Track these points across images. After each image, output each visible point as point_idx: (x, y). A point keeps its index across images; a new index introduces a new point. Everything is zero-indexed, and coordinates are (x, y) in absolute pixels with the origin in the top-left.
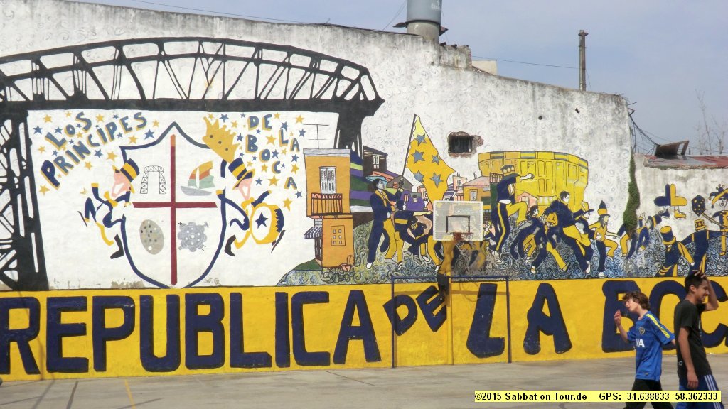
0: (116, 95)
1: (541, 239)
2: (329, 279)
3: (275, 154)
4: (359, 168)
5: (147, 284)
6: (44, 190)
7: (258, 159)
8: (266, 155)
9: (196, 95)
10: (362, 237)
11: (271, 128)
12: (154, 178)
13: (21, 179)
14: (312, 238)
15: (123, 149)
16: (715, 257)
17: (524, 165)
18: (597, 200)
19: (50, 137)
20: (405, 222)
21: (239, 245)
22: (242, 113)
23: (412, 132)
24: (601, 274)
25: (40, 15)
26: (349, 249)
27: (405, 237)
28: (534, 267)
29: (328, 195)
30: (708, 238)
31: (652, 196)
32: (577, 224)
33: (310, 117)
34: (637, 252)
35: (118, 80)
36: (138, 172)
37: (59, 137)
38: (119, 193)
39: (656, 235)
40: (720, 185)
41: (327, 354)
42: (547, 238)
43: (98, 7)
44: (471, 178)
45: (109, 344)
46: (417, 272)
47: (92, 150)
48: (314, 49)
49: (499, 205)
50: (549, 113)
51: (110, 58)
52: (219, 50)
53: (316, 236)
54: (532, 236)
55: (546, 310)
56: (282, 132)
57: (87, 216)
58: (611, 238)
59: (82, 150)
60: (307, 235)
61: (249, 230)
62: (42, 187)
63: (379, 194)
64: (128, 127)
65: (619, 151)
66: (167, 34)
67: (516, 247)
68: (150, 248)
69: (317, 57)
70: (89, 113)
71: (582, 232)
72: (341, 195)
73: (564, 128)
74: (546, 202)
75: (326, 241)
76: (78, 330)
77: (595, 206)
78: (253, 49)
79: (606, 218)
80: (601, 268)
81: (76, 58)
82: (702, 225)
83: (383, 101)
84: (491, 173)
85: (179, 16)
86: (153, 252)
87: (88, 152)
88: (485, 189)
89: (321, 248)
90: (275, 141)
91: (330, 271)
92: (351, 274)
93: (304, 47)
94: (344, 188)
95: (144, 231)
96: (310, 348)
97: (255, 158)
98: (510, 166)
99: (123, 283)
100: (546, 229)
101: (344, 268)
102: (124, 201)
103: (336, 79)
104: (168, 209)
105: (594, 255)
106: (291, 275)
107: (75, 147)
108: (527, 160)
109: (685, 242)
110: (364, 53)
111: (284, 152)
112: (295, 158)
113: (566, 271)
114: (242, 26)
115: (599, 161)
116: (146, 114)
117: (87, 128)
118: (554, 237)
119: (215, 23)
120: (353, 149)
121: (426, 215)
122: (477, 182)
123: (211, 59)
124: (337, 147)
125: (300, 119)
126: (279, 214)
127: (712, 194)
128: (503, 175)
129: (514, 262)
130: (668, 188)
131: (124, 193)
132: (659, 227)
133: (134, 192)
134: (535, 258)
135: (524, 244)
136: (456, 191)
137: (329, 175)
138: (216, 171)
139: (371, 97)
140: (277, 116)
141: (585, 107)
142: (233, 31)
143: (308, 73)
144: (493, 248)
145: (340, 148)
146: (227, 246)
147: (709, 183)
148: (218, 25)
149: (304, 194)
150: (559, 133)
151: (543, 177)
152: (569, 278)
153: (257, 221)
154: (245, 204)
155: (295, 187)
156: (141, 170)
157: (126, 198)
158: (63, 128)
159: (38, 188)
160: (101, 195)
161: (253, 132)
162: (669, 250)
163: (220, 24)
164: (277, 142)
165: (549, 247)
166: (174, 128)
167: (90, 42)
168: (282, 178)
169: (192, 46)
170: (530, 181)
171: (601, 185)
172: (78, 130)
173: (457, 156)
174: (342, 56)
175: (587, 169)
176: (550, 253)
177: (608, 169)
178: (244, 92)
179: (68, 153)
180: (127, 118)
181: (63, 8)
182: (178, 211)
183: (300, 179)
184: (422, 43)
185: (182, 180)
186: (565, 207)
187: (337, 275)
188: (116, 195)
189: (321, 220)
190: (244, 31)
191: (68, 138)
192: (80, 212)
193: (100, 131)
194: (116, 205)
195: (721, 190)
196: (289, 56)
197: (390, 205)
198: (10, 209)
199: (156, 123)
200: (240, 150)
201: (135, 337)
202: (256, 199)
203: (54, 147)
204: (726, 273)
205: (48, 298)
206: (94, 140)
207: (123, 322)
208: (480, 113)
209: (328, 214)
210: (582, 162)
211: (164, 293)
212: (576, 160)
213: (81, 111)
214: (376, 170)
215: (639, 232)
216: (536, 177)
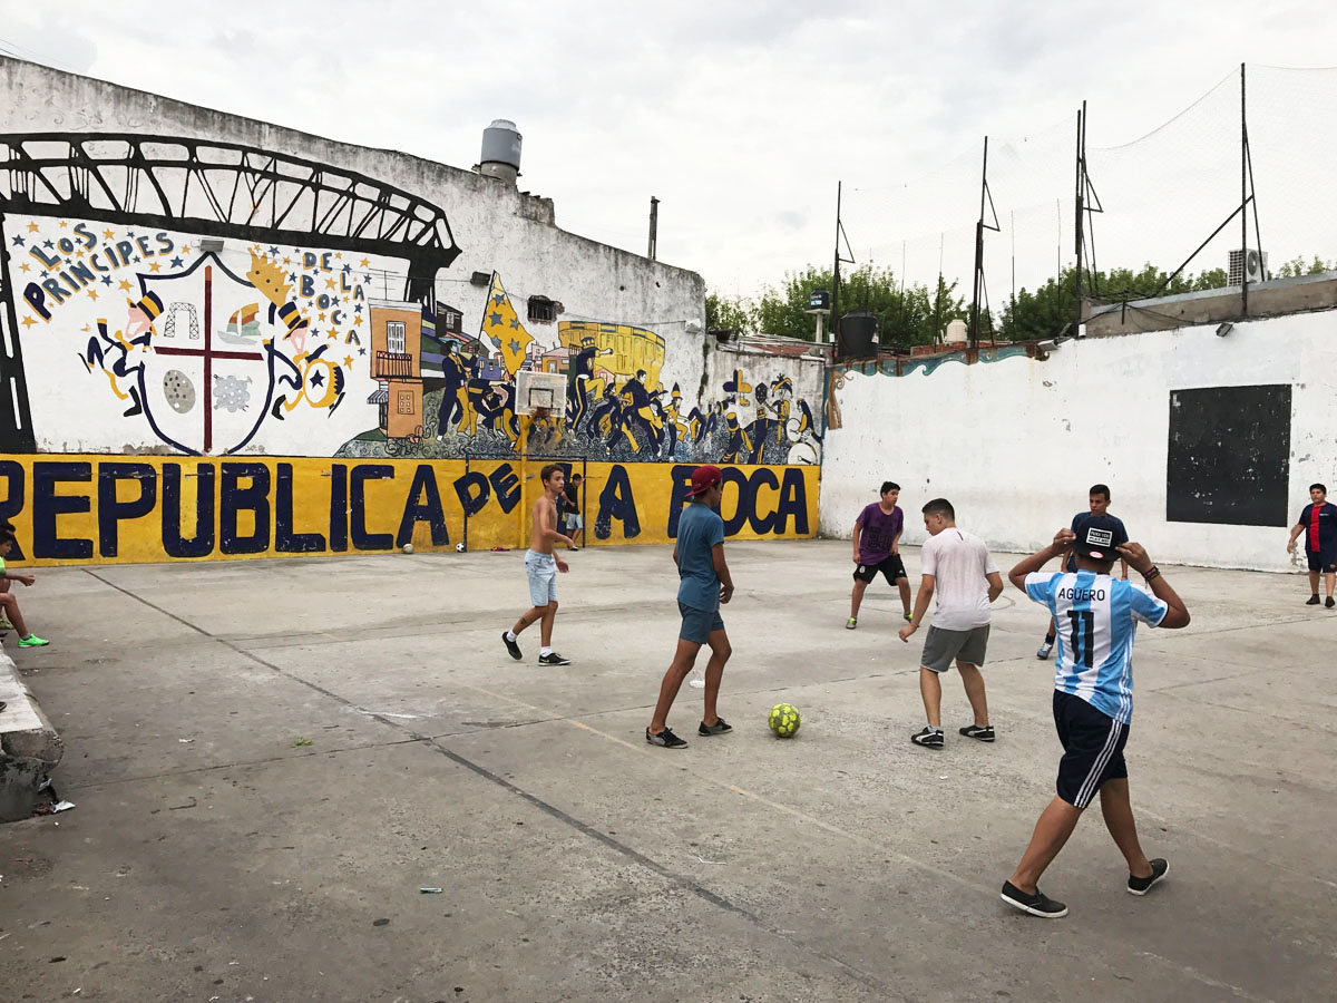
0: (131, 207)
1: (617, 419)
2: (394, 451)
3: (336, 301)
4: (432, 326)
5: (173, 450)
6: (29, 321)
7: (314, 306)
8: (324, 301)
9: (239, 219)
11: (331, 269)
12: (182, 319)
14: (376, 403)
15: (141, 277)
16: (771, 445)
17: (604, 338)
18: (671, 381)
19: (36, 251)
20: (480, 391)
21: (290, 408)
22: (296, 248)
23: (489, 291)
24: (671, 458)
25: (21, 85)
26: (418, 419)
27: (479, 408)
28: (608, 448)
29: (396, 355)
30: (767, 426)
31: (722, 380)
32: (651, 405)
33: (378, 261)
34: (705, 437)
35: (135, 187)
36: (161, 310)
37: (50, 253)
38: (135, 333)
39: (723, 421)
40: (780, 374)
41: (391, 536)
42: (623, 418)
43: (105, 85)
44: (550, 347)
45: (121, 523)
46: (491, 448)
47: (98, 275)
48: (383, 179)
49: (577, 379)
50: (630, 284)
51: (122, 156)
52: (268, 166)
53: (381, 402)
54: (608, 415)
55: (618, 493)
56: (343, 274)
57: (92, 361)
58: (682, 422)
59: (83, 273)
60: (371, 400)
61: (302, 389)
62: (26, 318)
63: (453, 358)
64: (148, 250)
66: (200, 135)
67: (592, 426)
68: (177, 406)
69: (387, 190)
70: (92, 226)
71: (656, 414)
72: (411, 356)
73: (645, 302)
74: (622, 380)
75: (392, 408)
76: (80, 504)
77: (670, 389)
78: (310, 171)
79: (678, 401)
80: (671, 453)
81: (73, 150)
82: (763, 413)
83: (460, 251)
85: (216, 115)
86: (180, 411)
88: (565, 362)
89: (386, 416)
90: (335, 286)
91: (396, 442)
92: (420, 447)
93: (371, 175)
94: (414, 349)
95: (169, 383)
96: (370, 530)
97: (311, 304)
98: (590, 339)
99: (141, 447)
101: (412, 440)
102: (141, 346)
103: (409, 219)
104: (202, 358)
105: (665, 439)
106: (351, 445)
107: (72, 268)
108: (607, 333)
109: (746, 430)
110: (441, 193)
111: (346, 299)
112: (358, 308)
113: (639, 453)
114: (296, 141)
115: (675, 341)
116: (171, 235)
117: (90, 246)
118: (629, 417)
119: (263, 130)
120: (426, 304)
121: (503, 386)
122: (557, 353)
123: (258, 176)
124: (407, 300)
125: (365, 263)
126: (338, 371)
127: (774, 383)
128: (582, 348)
129: (589, 442)
130: (736, 373)
131: (142, 334)
132: (725, 413)
133: (156, 334)
134: (610, 439)
135: (600, 423)
136: (535, 361)
137: (397, 333)
138: (262, 316)
139: (447, 245)
140: (338, 256)
141: (665, 281)
142: (286, 144)
143: (376, 208)
144: (569, 426)
145: (410, 301)
146: (275, 407)
147: (771, 371)
148: (267, 133)
149: (368, 351)
150: (640, 306)
151: (622, 353)
152: (641, 461)
153: (311, 380)
154: (298, 358)
155: (358, 342)
156: (166, 307)
157: (145, 340)
158: (55, 241)
159: (19, 319)
160: (111, 335)
161: (310, 272)
162: (732, 437)
163: (270, 133)
164: (338, 286)
165: (624, 427)
166: (210, 257)
167: (93, 131)
168: (343, 331)
169: (233, 155)
170: (608, 356)
171: (676, 366)
172: (77, 247)
173: (535, 322)
174: (416, 192)
175: (664, 347)
176: (624, 434)
177: (683, 350)
178: (299, 221)
179: (63, 275)
180: (146, 238)
181: (55, 79)
182: (214, 360)
183: (364, 333)
185: (220, 323)
186: (641, 387)
187: (404, 447)
188: (132, 336)
189: (387, 383)
190: (300, 145)
191: (63, 256)
192: (80, 355)
193: (109, 251)
194: (131, 349)
195: (781, 378)
196: (354, 185)
197: (464, 371)
199: (186, 249)
200: (293, 292)
201: (156, 514)
202: (311, 353)
203: (42, 267)
204: (779, 462)
205: (35, 464)
206: (100, 262)
207: (140, 496)
208: (562, 277)
209: (396, 377)
210: (659, 340)
211: (194, 462)
212: (654, 338)
213: (80, 221)
214: (450, 330)
215: (708, 417)
216: (615, 352)
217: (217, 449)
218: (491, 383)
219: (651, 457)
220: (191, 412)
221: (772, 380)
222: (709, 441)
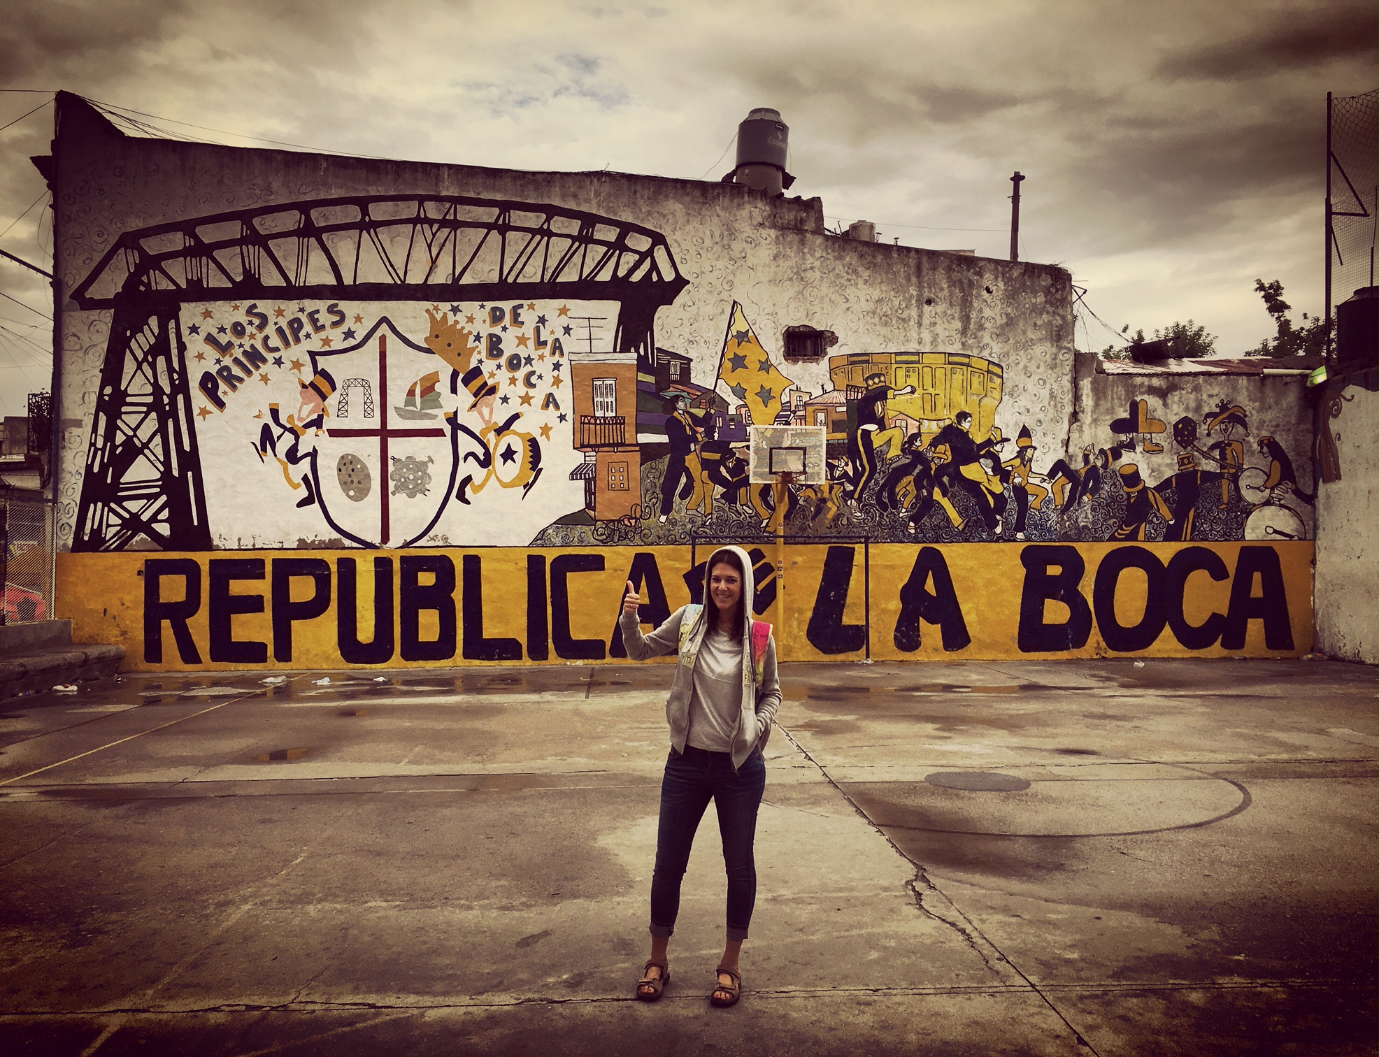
0: (302, 280)
1: (925, 483)
2: (605, 537)
3: (529, 360)
4: (651, 379)
5: (347, 543)
6: (204, 412)
7: (504, 368)
8: (515, 362)
9: (415, 278)
10: (654, 478)
11: (522, 323)
12: (356, 395)
13: (173, 398)
14: (581, 479)
15: (313, 355)
16: (1211, 510)
17: (901, 373)
18: (1016, 424)
19: (210, 339)
20: (717, 456)
21: (477, 490)
22: (480, 303)
23: (729, 327)
24: (1020, 535)
25: (194, 168)
26: (635, 495)
27: (717, 479)
28: (912, 524)
29: (605, 418)
30: (1199, 482)
31: (1108, 417)
32: (981, 460)
33: (580, 307)
34: (1079, 504)
35: (305, 258)
36: (334, 388)
37: (223, 339)
38: (308, 416)
39: (1111, 478)
40: (1222, 401)
41: (602, 643)
42: (936, 481)
43: (275, 154)
44: (817, 392)
45: (295, 624)
46: (734, 529)
47: (270, 357)
48: (584, 208)
49: (860, 431)
50: (941, 294)
51: (292, 227)
52: (447, 213)
53: (585, 475)
54: (911, 478)
55: (930, 586)
56: (538, 328)
57: (264, 449)
58: (1037, 481)
59: (255, 357)
60: (574, 476)
61: (490, 467)
62: (201, 409)
63: (679, 418)
64: (319, 324)
65: (1054, 350)
66: (373, 191)
67: (885, 494)
68: (352, 493)
69: (589, 221)
70: (264, 306)
71: (991, 473)
72: (624, 418)
73: (966, 316)
74: (932, 428)
75: (601, 484)
76: (254, 604)
78: (496, 211)
79: (1029, 452)
80: (1020, 527)
81: (244, 228)
82: (1189, 463)
83: (688, 282)
84: (848, 385)
85: (390, 166)
86: (356, 498)
87: (264, 360)
88: (839, 409)
89: (594, 494)
90: (528, 342)
91: (607, 526)
93: (571, 205)
94: (630, 411)
95: (343, 468)
96: (577, 634)
98: (879, 375)
99: (314, 540)
100: (934, 467)
101: (626, 522)
102: (314, 428)
103: (618, 252)
104: (376, 440)
105: (1008, 507)
106: (550, 531)
107: (245, 353)
108: (905, 366)
109: (1158, 489)
110: (658, 212)
111: (541, 357)
112: (557, 366)
113: (963, 529)
114: (481, 178)
115: (1021, 366)
116: (344, 305)
117: (261, 327)
118: (945, 479)
119: (440, 173)
120: (642, 352)
121: (748, 447)
122: (827, 398)
123: (436, 227)
124: (618, 350)
125: (563, 311)
126: (534, 445)
127: (1208, 415)
128: (867, 388)
129: (881, 516)
130: (1134, 407)
131: (315, 416)
133: (328, 416)
134: (915, 511)
135: (897, 490)
136: (795, 412)
137: (607, 391)
138: (443, 386)
139: (668, 276)
140: (531, 307)
141: (1001, 285)
142: (468, 186)
143: (577, 244)
144: (850, 495)
145: (620, 352)
146: (460, 490)
147: (1205, 397)
148: (446, 176)
149: (570, 417)
150: (958, 324)
151: (931, 390)
152: (967, 541)
153: (502, 455)
154: (485, 431)
155: (557, 407)
156: (339, 385)
157: (318, 423)
158: (228, 326)
159: (196, 411)
160: (283, 420)
161: (497, 330)
162: (1132, 501)
163: (449, 175)
164: (531, 343)
165: (937, 494)
166: (384, 326)
167: (264, 205)
168: (538, 395)
169: (409, 207)
170: (908, 397)
171: (1023, 402)
172: (249, 329)
173: (796, 362)
174: (627, 217)
175: (1002, 377)
176: (938, 503)
177: (1035, 377)
178: (485, 271)
179: (236, 361)
180: (317, 311)
181: (227, 157)
182: (391, 441)
183: (565, 396)
184: (746, 196)
185: (396, 397)
186: (965, 434)
187: (616, 532)
188: (305, 420)
189: (594, 453)
190: (482, 184)
191: (236, 342)
192: (253, 443)
194: (304, 433)
195: (1223, 407)
196: (548, 220)
197: (695, 432)
198: (158, 439)
199: (358, 319)
200: (478, 355)
201: (331, 615)
202: (501, 425)
203: (218, 356)
204: (1227, 537)
205: (211, 561)
206: (271, 343)
207: (314, 594)
208: (833, 297)
209: (604, 445)
210: (992, 368)
211: (371, 555)
212: (984, 365)
213: (253, 302)
214: (675, 382)
215: (1083, 472)
216: (919, 391)
217: (395, 541)
218: (732, 445)
219: (984, 535)
220: (366, 499)
221: (1206, 410)
222: (1088, 508)
